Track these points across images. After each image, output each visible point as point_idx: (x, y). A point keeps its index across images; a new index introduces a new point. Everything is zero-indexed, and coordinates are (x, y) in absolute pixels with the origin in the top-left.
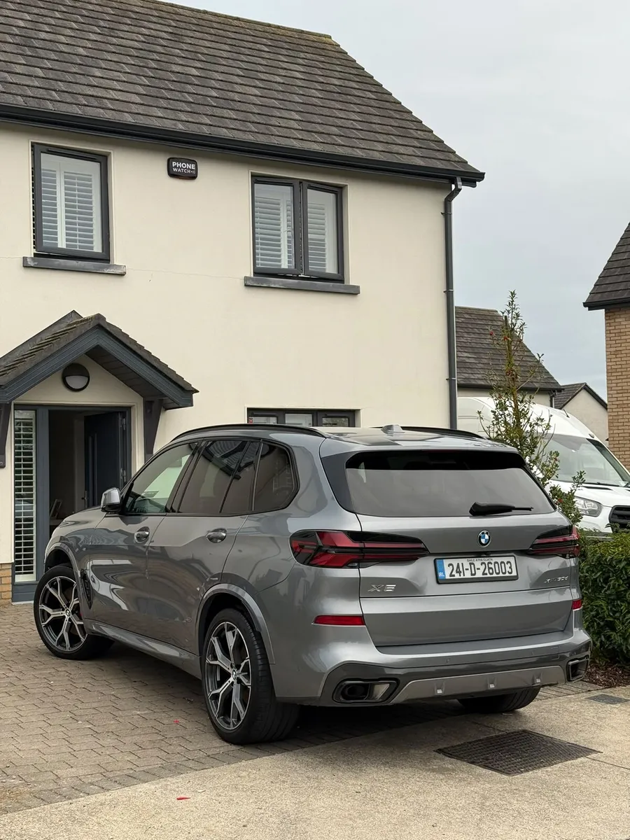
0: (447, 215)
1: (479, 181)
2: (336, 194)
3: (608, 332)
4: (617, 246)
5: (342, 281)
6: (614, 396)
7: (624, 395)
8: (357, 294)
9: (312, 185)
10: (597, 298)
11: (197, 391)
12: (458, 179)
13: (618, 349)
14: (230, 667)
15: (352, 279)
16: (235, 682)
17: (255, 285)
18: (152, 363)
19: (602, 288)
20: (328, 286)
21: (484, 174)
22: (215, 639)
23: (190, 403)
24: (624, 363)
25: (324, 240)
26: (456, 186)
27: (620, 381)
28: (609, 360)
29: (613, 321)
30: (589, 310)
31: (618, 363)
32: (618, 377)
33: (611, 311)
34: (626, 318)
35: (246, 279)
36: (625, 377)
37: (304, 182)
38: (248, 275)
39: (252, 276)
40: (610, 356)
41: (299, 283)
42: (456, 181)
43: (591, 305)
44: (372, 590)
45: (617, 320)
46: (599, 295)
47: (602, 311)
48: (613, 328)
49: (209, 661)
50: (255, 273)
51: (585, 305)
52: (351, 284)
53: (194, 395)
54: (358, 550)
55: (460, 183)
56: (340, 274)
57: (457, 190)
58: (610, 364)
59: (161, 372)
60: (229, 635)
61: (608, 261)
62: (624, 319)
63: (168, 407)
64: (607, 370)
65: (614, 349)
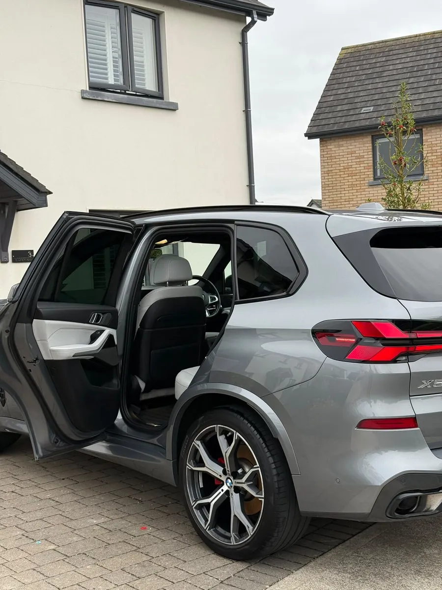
0: (244, 44)
1: (269, 15)
2: (155, 20)
3: (322, 156)
4: (324, 91)
5: (161, 98)
6: (327, 205)
7: (335, 204)
8: (175, 110)
9: (136, 9)
10: (315, 130)
11: (50, 193)
12: (254, 12)
13: (330, 169)
14: (222, 474)
15: (172, 96)
16: (232, 491)
17: (91, 98)
18: (9, 165)
19: (317, 123)
20: (153, 102)
21: (273, 9)
22: (199, 443)
23: (44, 204)
24: (335, 179)
25: (143, 62)
26: (253, 18)
27: (332, 193)
28: (323, 177)
29: (326, 148)
30: (308, 139)
31: (329, 180)
32: (330, 191)
33: (324, 140)
34: (335, 145)
35: (83, 92)
36: (335, 190)
37: (128, 6)
38: (84, 89)
39: (88, 89)
40: (323, 175)
41: (128, 97)
42: (253, 14)
43: (310, 135)
44: (422, 386)
45: (328, 147)
46: (316, 128)
47: (318, 140)
48: (326, 153)
49: (190, 466)
50: (90, 88)
51: (306, 135)
52: (171, 100)
53: (48, 196)
54: (408, 342)
55: (255, 16)
56: (160, 92)
57: (253, 22)
58: (324, 181)
59: (17, 174)
60: (222, 440)
61: (319, 103)
62: (334, 147)
63: (20, 208)
64: (322, 185)
65: (327, 169)
